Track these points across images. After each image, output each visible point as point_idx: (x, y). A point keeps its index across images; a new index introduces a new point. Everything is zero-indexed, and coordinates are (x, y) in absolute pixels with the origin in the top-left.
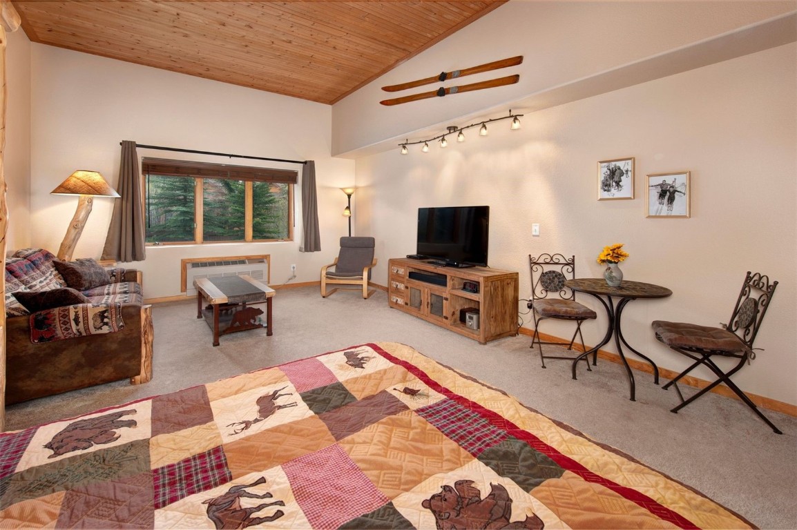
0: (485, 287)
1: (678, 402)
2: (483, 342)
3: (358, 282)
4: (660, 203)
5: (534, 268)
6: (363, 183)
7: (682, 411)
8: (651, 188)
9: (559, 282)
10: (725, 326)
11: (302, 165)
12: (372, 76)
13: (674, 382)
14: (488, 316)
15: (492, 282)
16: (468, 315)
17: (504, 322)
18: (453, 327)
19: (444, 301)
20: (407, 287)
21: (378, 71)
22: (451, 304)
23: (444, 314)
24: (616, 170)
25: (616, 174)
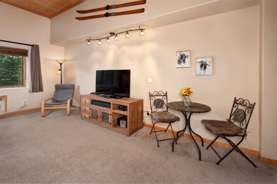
0: (130, 109)
1: (218, 159)
2: (129, 135)
3: (64, 107)
4: (201, 70)
5: (151, 98)
6: (69, 58)
7: (221, 163)
8: (197, 63)
9: (162, 104)
10: (228, 120)
11: (31, 47)
12: (71, 5)
13: (210, 146)
14: (131, 122)
15: (133, 105)
16: (121, 121)
17: (138, 123)
18: (114, 128)
19: (109, 116)
20: (90, 109)
21: (75, 2)
22: (113, 117)
23: (109, 122)
24: (183, 55)
25: (183, 57)
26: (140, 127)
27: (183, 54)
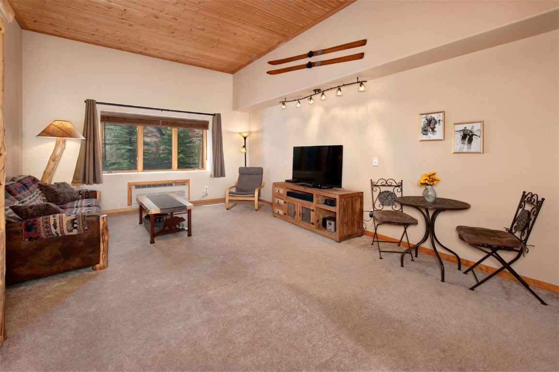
0: (340, 202)
1: (474, 283)
2: (338, 240)
3: (251, 199)
5: (374, 189)
6: (254, 129)
7: (477, 289)
8: (456, 132)
9: (392, 199)
10: (507, 229)
11: (212, 116)
12: (261, 54)
13: (471, 269)
14: (342, 223)
15: (345, 198)
16: (328, 222)
17: (353, 227)
18: (317, 230)
19: (312, 212)
20: (285, 203)
21: (266, 50)
22: (316, 214)
23: (312, 222)
24: (432, 120)
25: (432, 123)
26: (358, 233)
27: (431, 117)
